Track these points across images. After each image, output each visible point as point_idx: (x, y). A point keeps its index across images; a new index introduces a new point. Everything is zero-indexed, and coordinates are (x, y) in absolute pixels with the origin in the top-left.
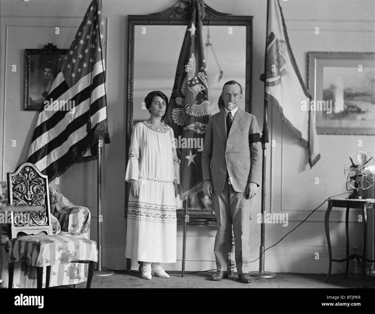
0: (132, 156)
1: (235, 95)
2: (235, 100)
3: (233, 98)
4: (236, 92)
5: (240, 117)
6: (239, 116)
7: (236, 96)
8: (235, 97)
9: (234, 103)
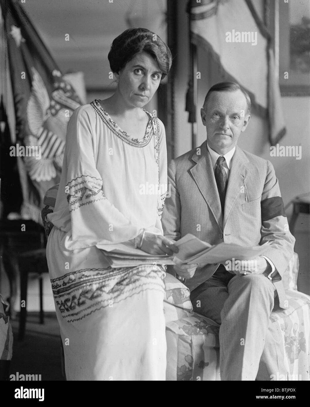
0: (90, 193)
1: (234, 117)
2: (232, 129)
3: (228, 122)
4: (236, 111)
5: (243, 168)
6: (240, 166)
7: (237, 120)
8: (233, 122)
9: (231, 136)
